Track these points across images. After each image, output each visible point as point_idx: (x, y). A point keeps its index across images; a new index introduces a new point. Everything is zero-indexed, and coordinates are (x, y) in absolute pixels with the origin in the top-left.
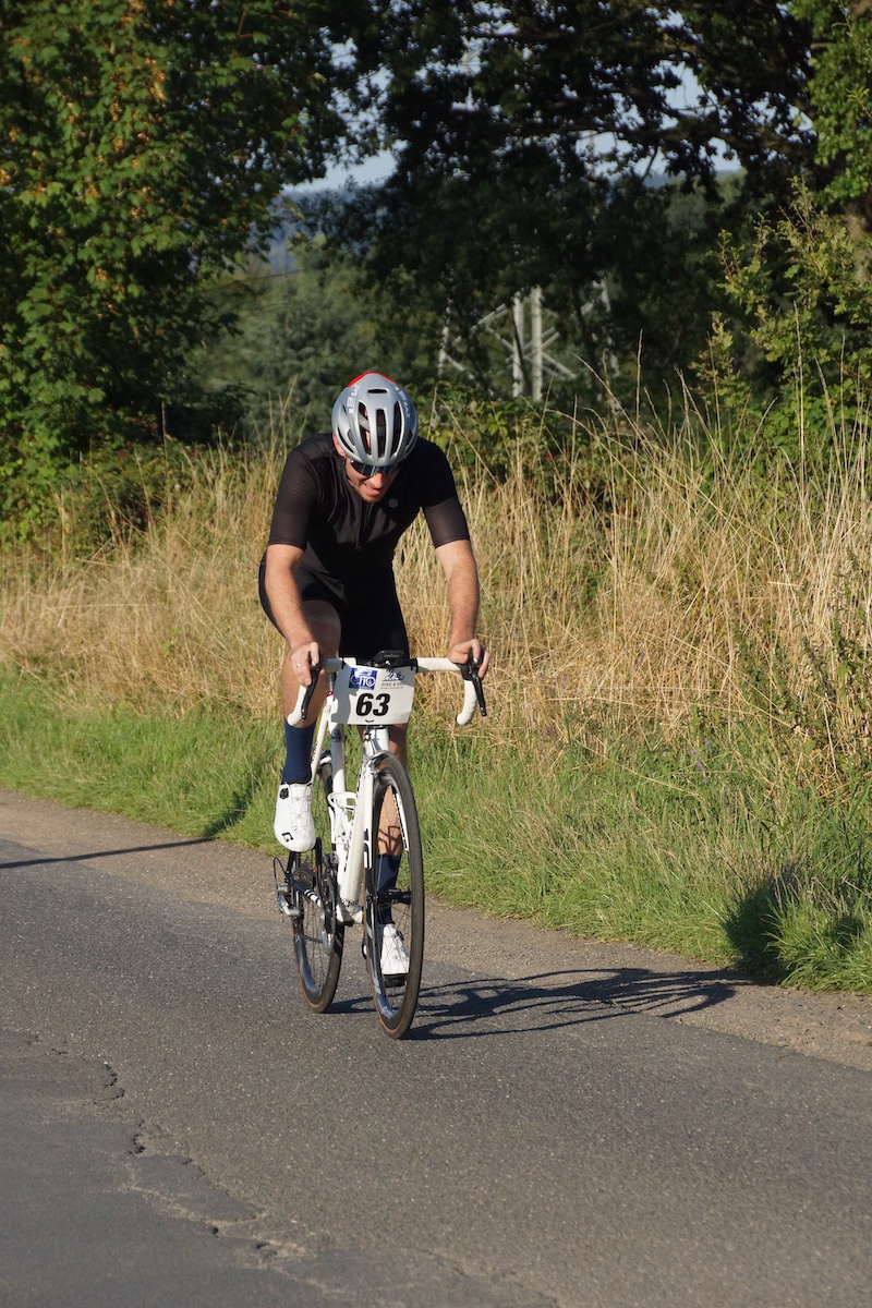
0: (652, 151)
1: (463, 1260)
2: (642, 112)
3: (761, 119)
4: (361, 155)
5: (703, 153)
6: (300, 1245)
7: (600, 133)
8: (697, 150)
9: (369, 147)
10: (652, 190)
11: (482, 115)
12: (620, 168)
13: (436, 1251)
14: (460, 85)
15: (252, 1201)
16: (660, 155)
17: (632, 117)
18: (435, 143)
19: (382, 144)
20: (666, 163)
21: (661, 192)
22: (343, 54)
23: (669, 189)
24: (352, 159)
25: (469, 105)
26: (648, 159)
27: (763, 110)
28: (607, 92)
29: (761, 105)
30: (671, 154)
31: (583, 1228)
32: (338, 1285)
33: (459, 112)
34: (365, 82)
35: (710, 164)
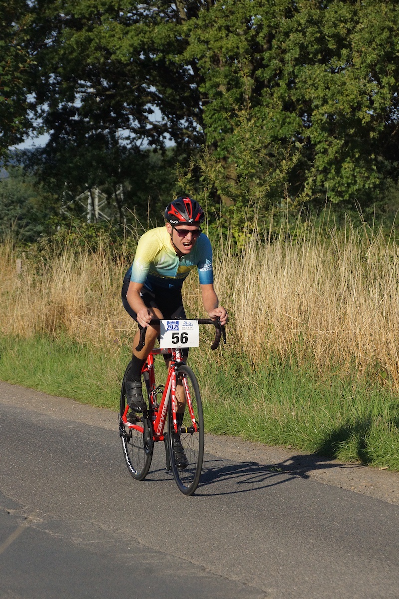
0: (143, 137)
1: (101, 524)
2: (139, 122)
3: (183, 126)
4: (38, 134)
5: (161, 138)
6: (41, 518)
7: (124, 129)
8: (159, 137)
9: (41, 132)
10: (142, 151)
11: (81, 121)
12: (131, 143)
13: (91, 521)
14: (74, 111)
15: (21, 503)
16: (146, 139)
17: (136, 124)
18: (63, 131)
19: (45, 131)
20: (147, 142)
21: (145, 152)
22: (31, 98)
23: (148, 151)
24: (35, 136)
25: (76, 118)
26: (141, 140)
27: (183, 123)
28: (126, 114)
29: (182, 121)
30: (150, 138)
31: (144, 514)
32: (56, 532)
33: (72, 120)
34: (40, 108)
35: (164, 142)
